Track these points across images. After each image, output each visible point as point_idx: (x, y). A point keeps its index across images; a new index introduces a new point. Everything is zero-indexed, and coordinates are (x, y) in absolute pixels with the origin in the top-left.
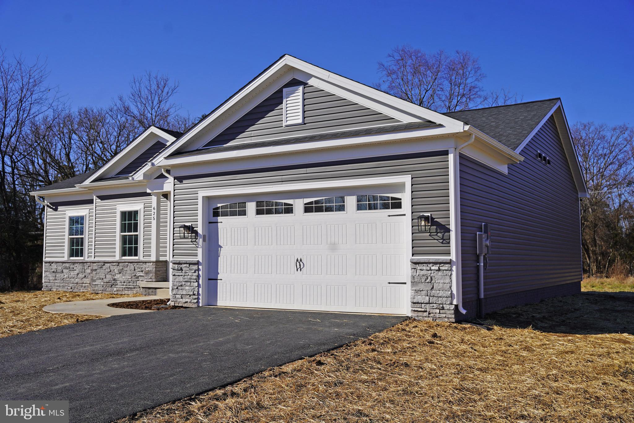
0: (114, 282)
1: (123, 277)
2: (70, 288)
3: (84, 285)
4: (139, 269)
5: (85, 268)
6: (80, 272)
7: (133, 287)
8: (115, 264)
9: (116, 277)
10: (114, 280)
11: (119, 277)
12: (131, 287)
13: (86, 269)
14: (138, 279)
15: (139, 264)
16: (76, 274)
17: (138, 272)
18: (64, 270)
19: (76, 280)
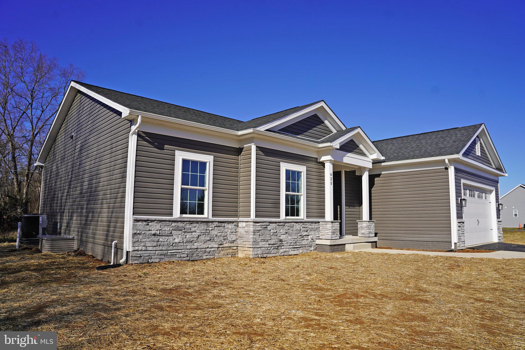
0: (280, 243)
1: (289, 237)
2: (186, 255)
3: (208, 250)
4: (304, 229)
5: (210, 229)
6: (202, 234)
7: (300, 246)
8: (281, 224)
9: (281, 238)
10: (281, 241)
11: (285, 237)
12: (297, 246)
13: (212, 230)
14: (304, 239)
15: (304, 224)
16: (196, 236)
17: (303, 232)
18: (173, 232)
19: (195, 244)
